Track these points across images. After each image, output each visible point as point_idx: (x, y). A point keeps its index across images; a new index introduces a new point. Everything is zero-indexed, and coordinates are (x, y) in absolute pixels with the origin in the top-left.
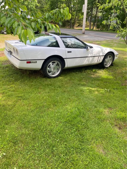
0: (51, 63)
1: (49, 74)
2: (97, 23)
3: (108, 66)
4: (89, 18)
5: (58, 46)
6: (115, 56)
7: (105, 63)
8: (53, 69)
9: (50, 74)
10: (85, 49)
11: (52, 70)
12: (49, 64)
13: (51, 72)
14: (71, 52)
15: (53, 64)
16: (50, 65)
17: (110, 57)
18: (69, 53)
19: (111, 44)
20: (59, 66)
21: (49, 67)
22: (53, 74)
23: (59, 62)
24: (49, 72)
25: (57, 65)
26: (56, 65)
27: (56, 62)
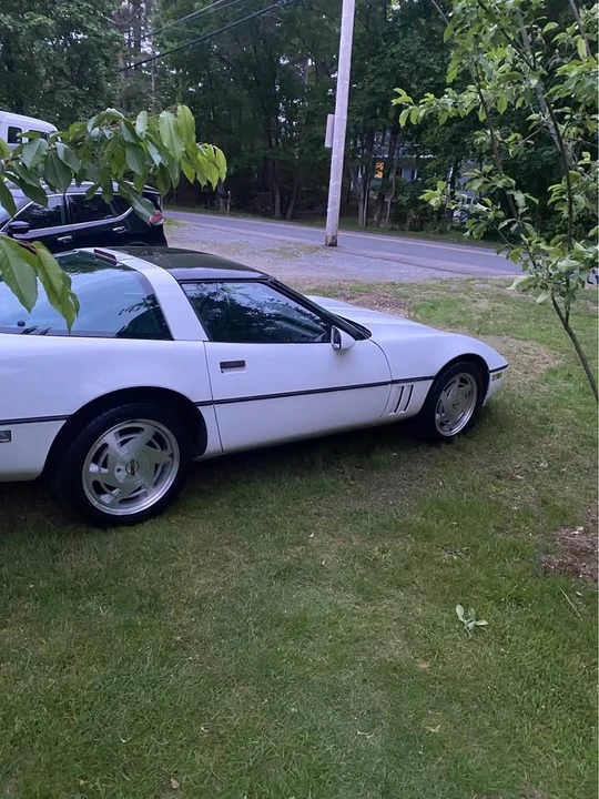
0: (110, 438)
1: (95, 503)
2: (395, 196)
3: (457, 430)
4: (360, 176)
5: (164, 333)
6: (491, 374)
7: (437, 416)
8: (122, 467)
9: (106, 504)
10: (328, 346)
11: (121, 476)
12: (102, 442)
13: (112, 489)
14: (241, 364)
15: (123, 443)
16: (105, 446)
17: (466, 383)
18: (231, 373)
19: (463, 301)
20: (163, 446)
21: (95, 461)
22: (126, 501)
23: (163, 428)
24: (99, 489)
25: (154, 447)
26: (150, 444)
27: (148, 428)
